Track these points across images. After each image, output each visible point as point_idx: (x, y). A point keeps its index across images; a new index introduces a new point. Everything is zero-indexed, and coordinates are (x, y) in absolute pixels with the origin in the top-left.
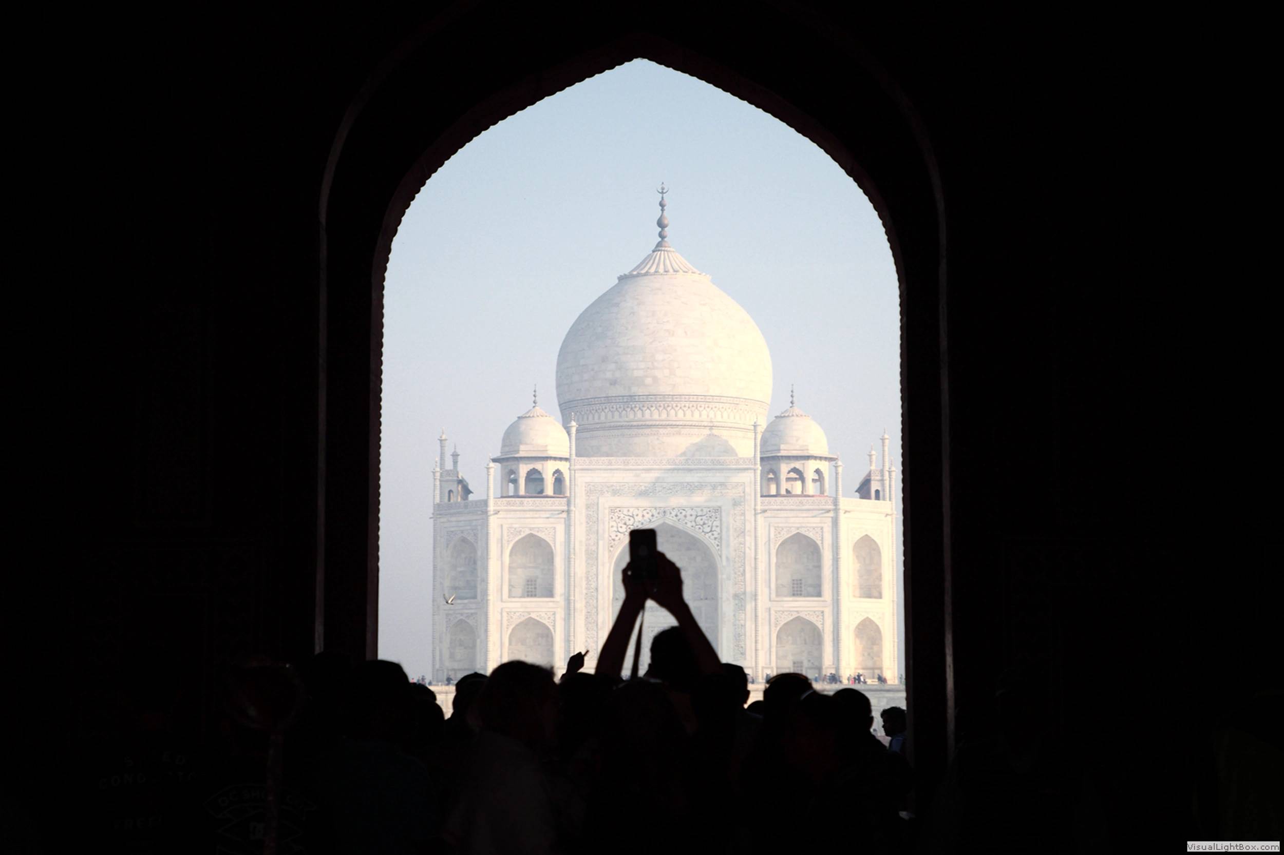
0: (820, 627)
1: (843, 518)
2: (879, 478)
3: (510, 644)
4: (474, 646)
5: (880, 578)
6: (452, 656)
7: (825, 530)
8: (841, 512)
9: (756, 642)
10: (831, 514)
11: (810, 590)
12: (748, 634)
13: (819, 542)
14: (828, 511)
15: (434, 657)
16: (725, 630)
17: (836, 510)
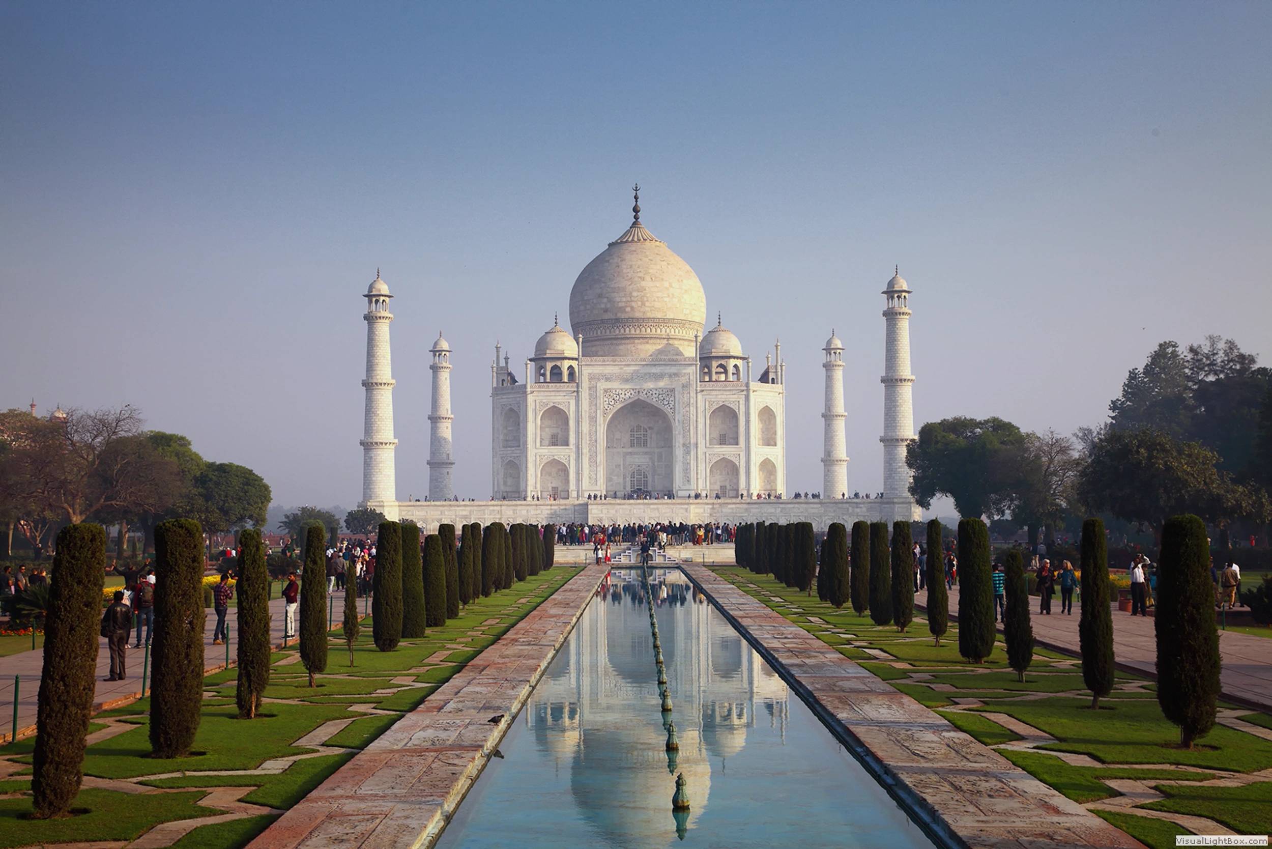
0: (737, 464)
1: (752, 394)
2: (774, 370)
3: (541, 475)
4: (519, 477)
5: (775, 433)
6: (505, 483)
7: (741, 402)
8: (751, 391)
9: (697, 474)
10: (745, 393)
11: (731, 440)
12: (692, 469)
13: (737, 411)
14: (743, 391)
15: (494, 484)
16: (677, 466)
17: (748, 390)
